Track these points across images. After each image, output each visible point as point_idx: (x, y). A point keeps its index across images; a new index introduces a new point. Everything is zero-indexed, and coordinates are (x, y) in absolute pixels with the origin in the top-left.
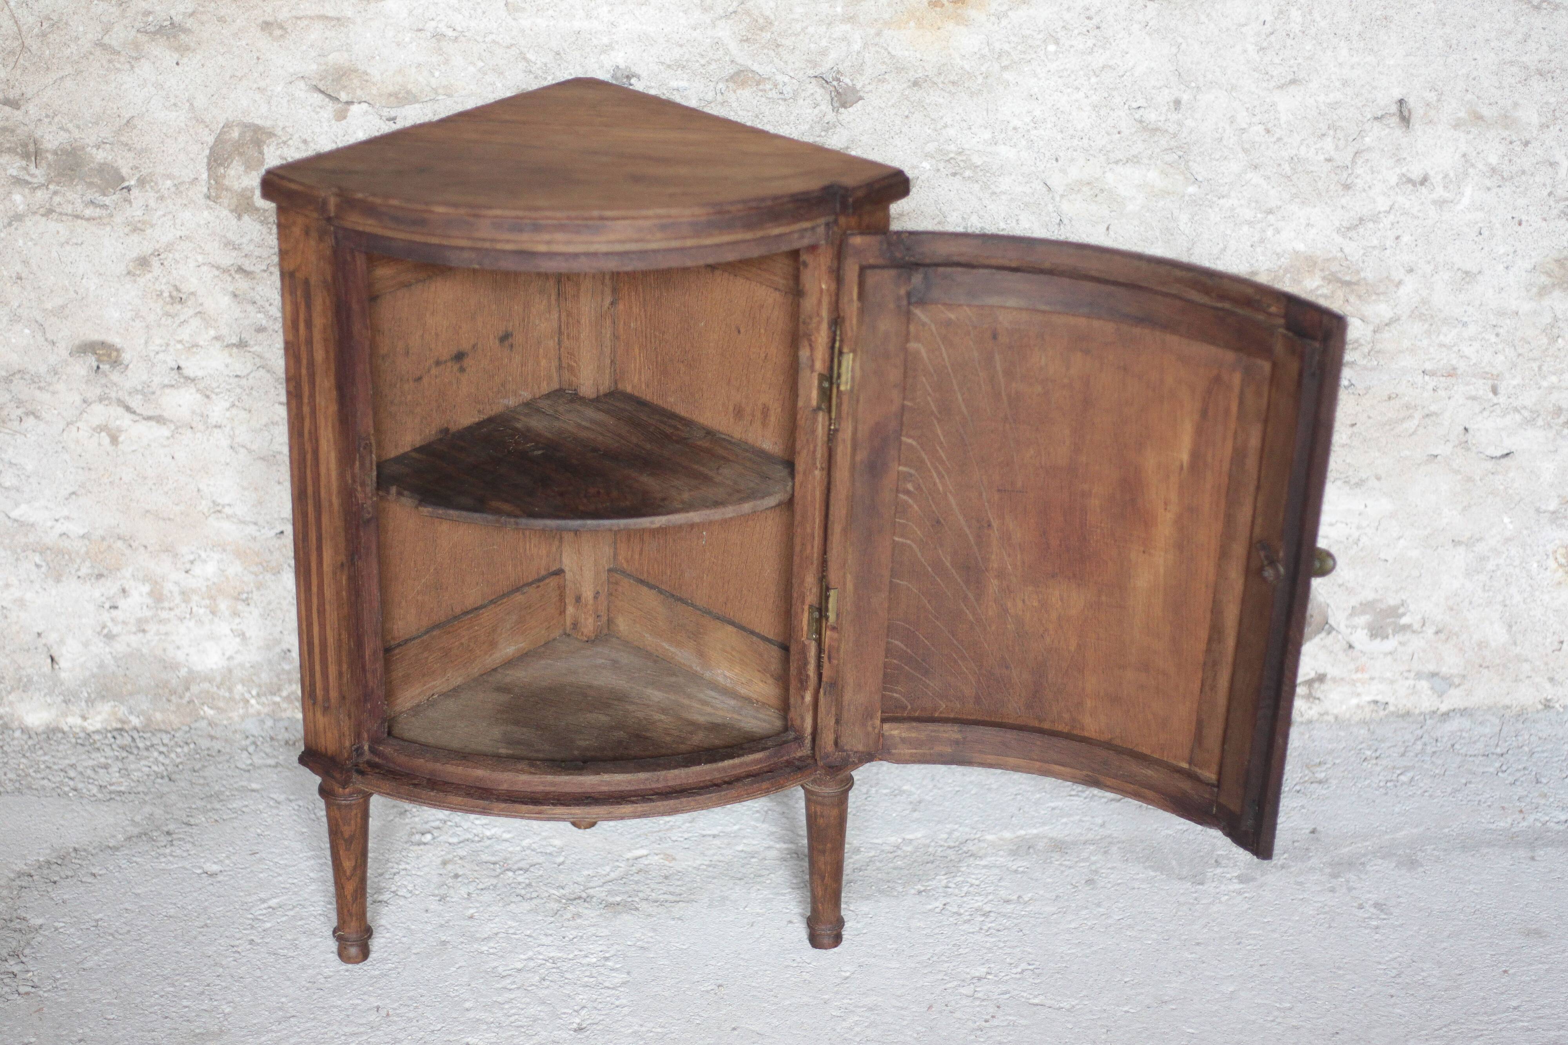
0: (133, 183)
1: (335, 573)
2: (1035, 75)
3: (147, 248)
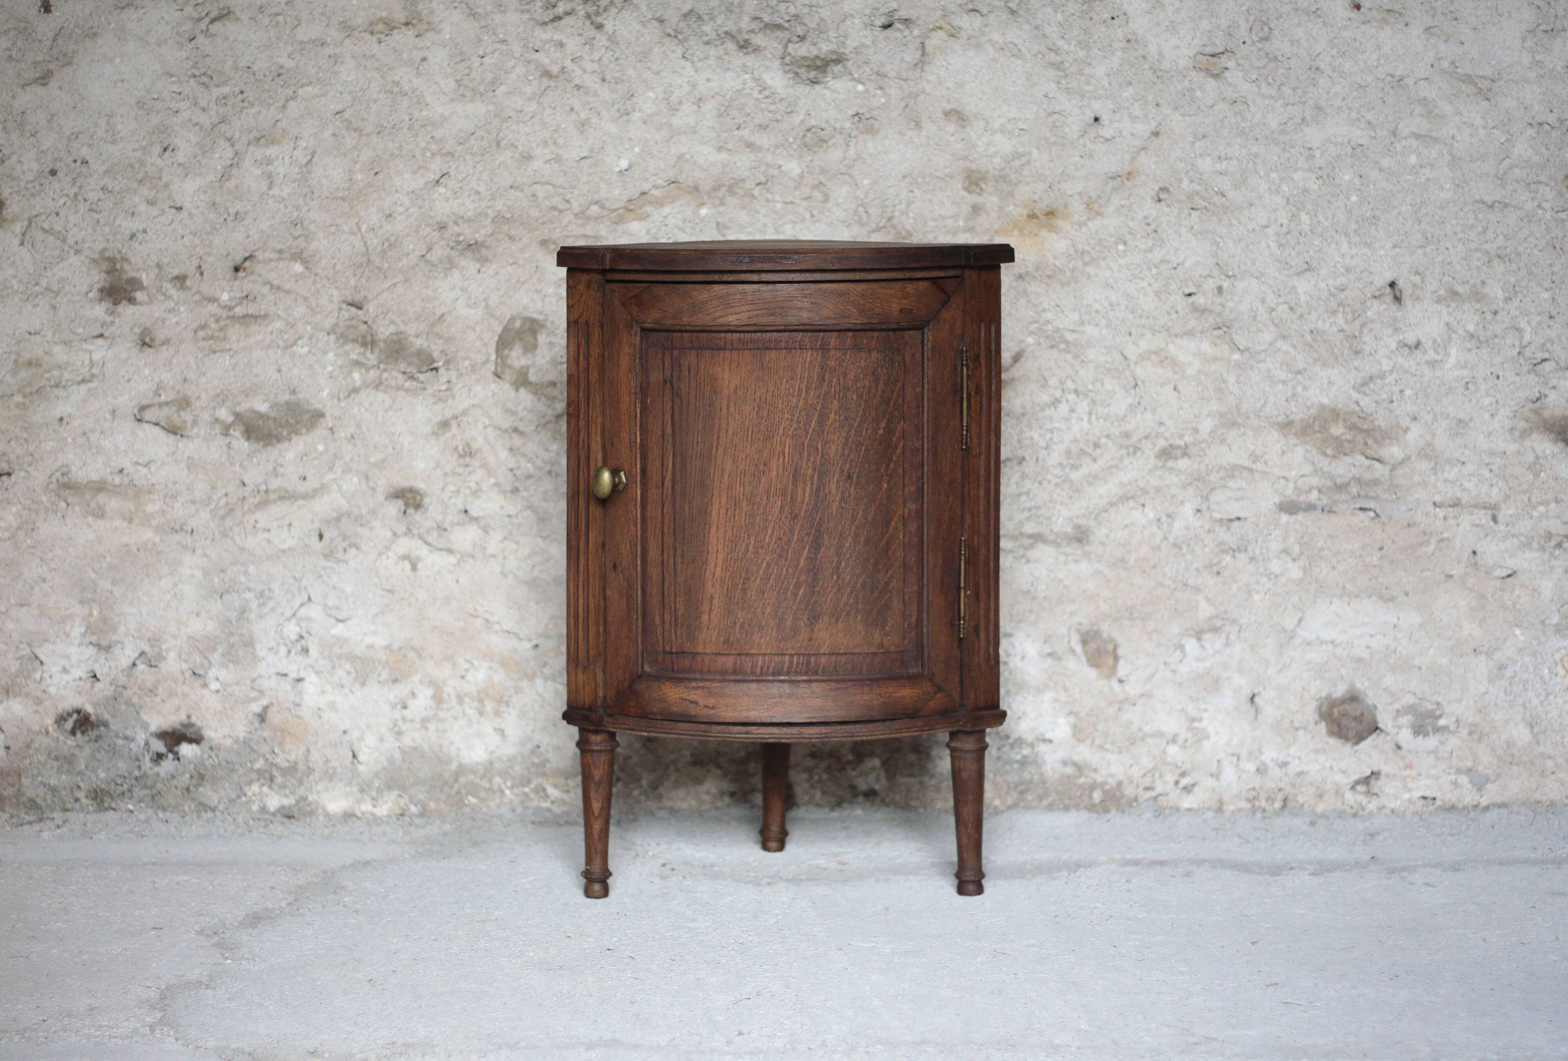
0: (440, 364)
1: (597, 551)
2: (1110, 269)
3: (448, 414)
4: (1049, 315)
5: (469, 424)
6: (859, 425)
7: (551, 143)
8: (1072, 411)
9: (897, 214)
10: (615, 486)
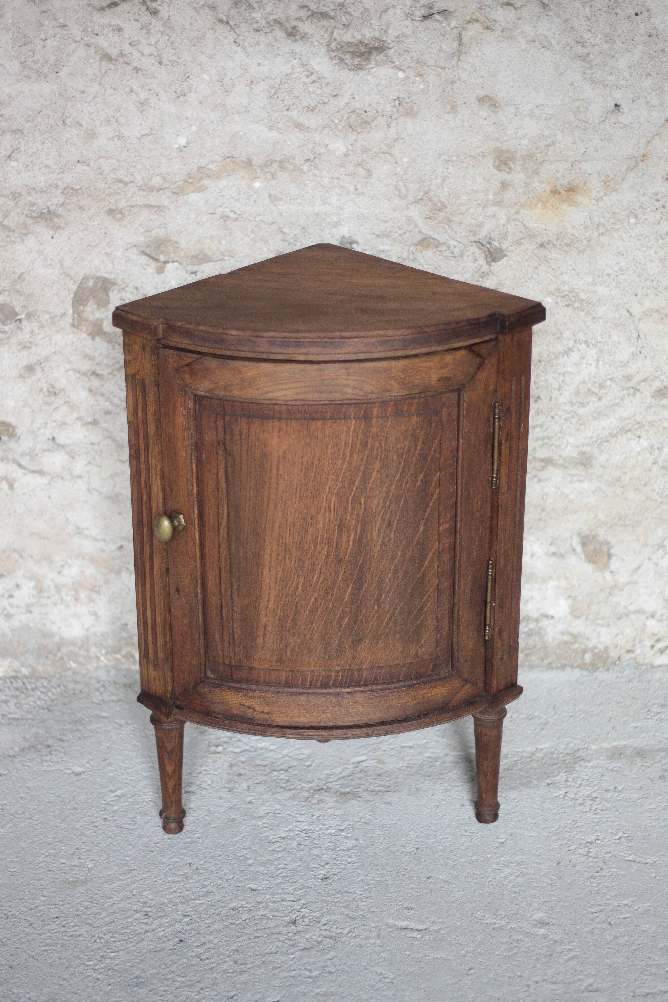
0: (23, 316)
1: (161, 576)
2: (622, 239)
3: (33, 359)
4: (566, 277)
5: (52, 368)
6: (399, 480)
7: (113, 121)
8: (583, 358)
9: (433, 187)
10: (174, 529)
